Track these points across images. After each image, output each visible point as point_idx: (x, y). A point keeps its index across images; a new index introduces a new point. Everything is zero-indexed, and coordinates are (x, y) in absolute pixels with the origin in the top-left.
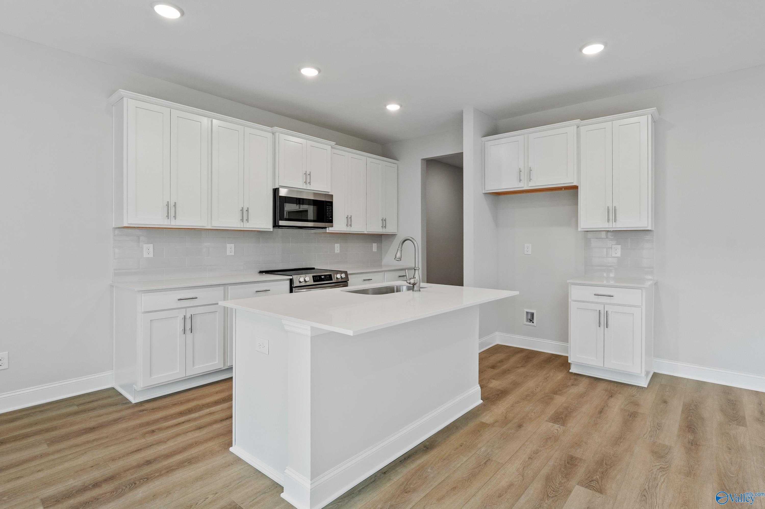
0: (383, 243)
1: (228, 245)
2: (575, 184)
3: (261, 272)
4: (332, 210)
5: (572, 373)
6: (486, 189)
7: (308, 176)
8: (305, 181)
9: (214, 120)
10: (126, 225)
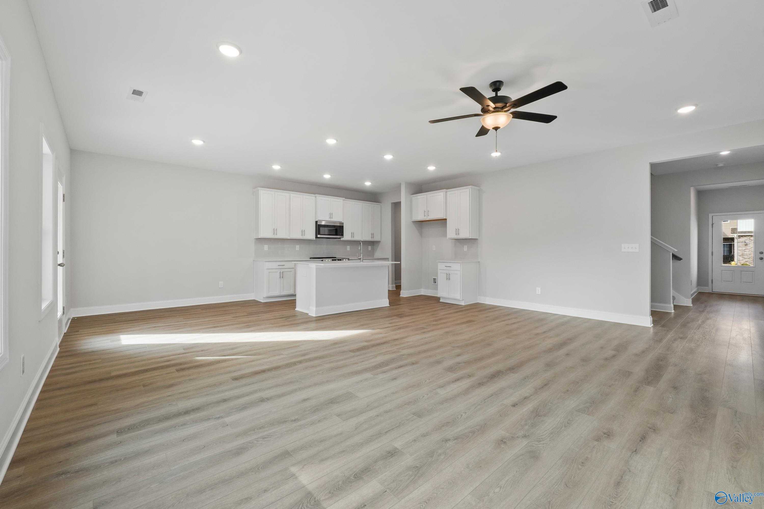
0: (374, 246)
1: (297, 246)
2: (444, 218)
3: (311, 258)
4: (343, 230)
5: (440, 302)
6: (413, 220)
7: (331, 215)
8: (330, 217)
9: (291, 194)
10: (260, 237)
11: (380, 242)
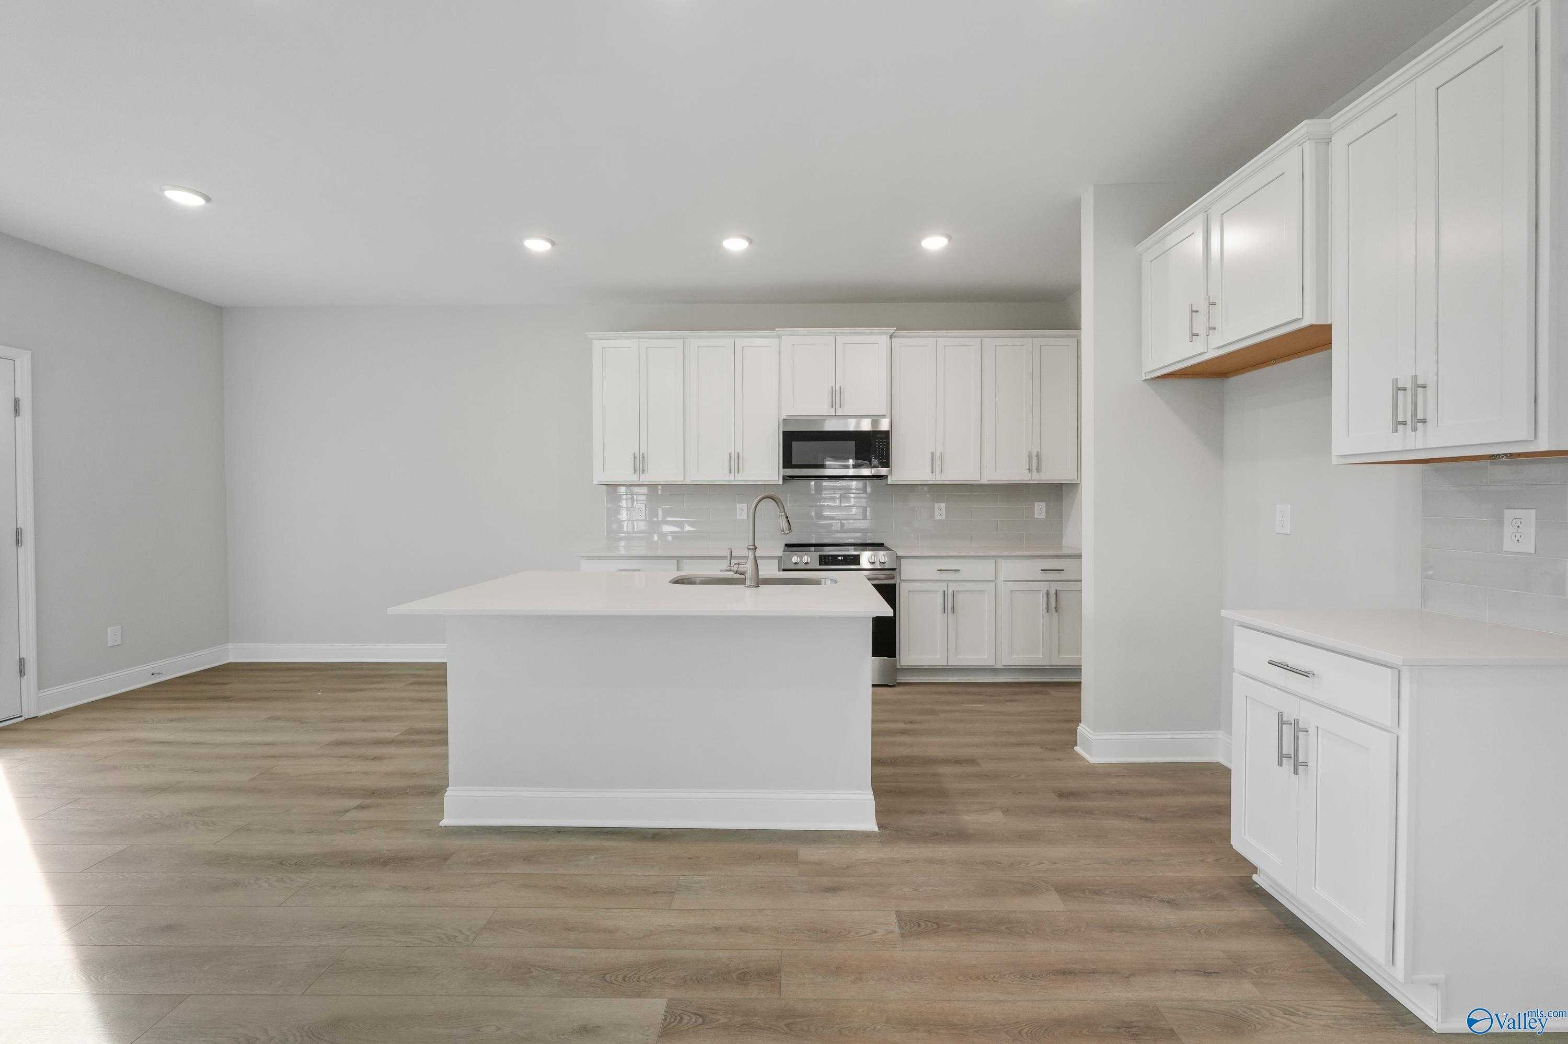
0: (1062, 501)
1: (739, 506)
4: (890, 449)
8: (831, 403)
11: (1077, 484)
